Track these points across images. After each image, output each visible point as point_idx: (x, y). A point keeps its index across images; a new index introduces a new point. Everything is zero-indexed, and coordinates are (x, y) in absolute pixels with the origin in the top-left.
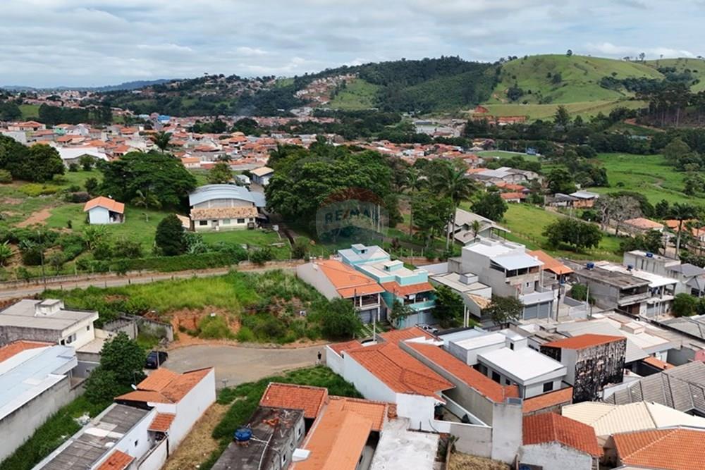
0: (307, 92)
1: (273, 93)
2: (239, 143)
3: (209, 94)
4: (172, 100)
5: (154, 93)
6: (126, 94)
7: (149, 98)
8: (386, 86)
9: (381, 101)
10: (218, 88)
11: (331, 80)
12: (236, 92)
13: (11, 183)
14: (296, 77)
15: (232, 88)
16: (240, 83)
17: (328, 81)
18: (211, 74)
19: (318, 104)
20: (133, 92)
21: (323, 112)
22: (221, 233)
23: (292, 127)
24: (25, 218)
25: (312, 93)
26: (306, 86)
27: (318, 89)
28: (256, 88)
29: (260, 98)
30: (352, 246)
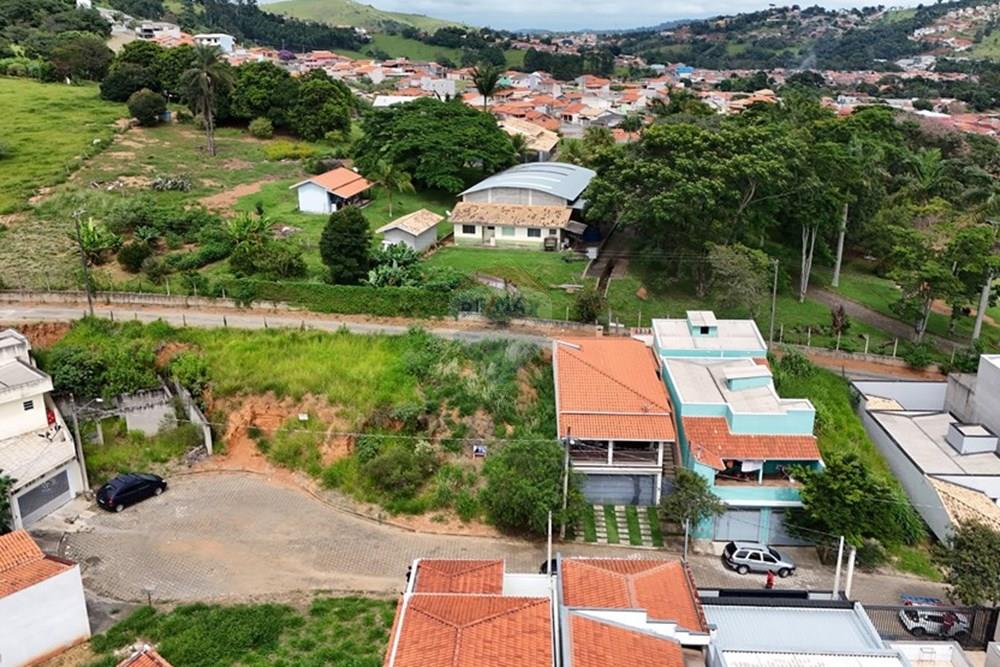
0: (933, 31)
1: (872, 33)
3: (770, 36)
4: (713, 45)
5: (689, 35)
6: (652, 36)
7: (682, 42)
11: (983, 10)
12: (813, 33)
13: (270, 138)
14: (920, 7)
15: (807, 27)
16: (822, 17)
17: (976, 13)
18: (779, 6)
19: (950, 49)
20: (662, 34)
21: (952, 63)
22: (495, 250)
23: (883, 87)
24: (217, 193)
25: (943, 32)
26: (934, 20)
27: (955, 26)
28: (847, 25)
29: (850, 42)
30: (690, 313)
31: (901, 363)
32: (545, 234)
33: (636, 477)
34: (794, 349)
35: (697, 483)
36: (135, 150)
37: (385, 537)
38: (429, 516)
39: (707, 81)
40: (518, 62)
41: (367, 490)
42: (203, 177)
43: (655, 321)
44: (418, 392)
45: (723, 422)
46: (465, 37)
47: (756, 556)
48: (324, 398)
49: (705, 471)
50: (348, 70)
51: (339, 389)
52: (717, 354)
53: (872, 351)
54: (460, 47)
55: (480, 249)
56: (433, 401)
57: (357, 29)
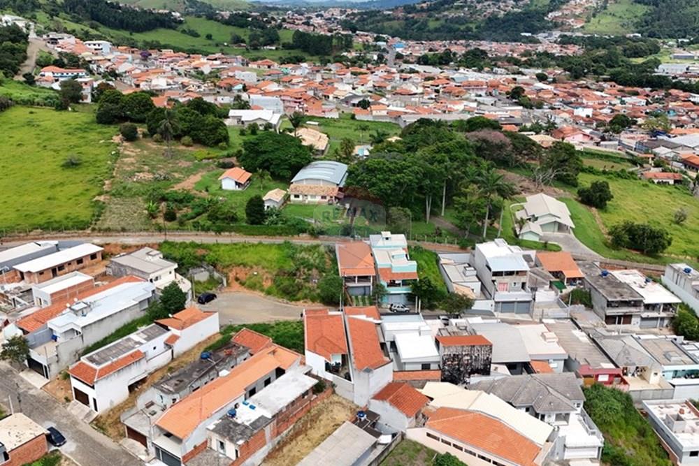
0: (560, 14)
1: (522, 15)
2: (440, 86)
3: (457, 15)
4: (419, 22)
5: (403, 14)
6: (378, 14)
7: (399, 19)
8: (657, 6)
9: (648, 25)
10: (466, 9)
12: (485, 13)
17: (587, 2)
19: (570, 27)
20: (385, 13)
21: (571, 38)
22: (308, 205)
23: (524, 59)
24: (183, 181)
25: (566, 15)
26: (561, 6)
27: (574, 10)
28: (506, 8)
29: (508, 20)
30: (383, 233)
31: (458, 246)
32: (328, 198)
33: (364, 287)
34: (419, 243)
35: (382, 287)
36: (133, 157)
37: (290, 307)
38: (302, 301)
39: (414, 54)
40: (288, 39)
41: (281, 295)
42: (173, 172)
43: (371, 236)
44: (292, 264)
45: (390, 269)
46: (250, 19)
47: (398, 307)
48: (260, 267)
49: (384, 283)
50: (188, 65)
51: (265, 264)
52: (390, 247)
53: (448, 243)
54: (247, 26)
55: (302, 205)
56: (298, 266)
57: (173, 13)
